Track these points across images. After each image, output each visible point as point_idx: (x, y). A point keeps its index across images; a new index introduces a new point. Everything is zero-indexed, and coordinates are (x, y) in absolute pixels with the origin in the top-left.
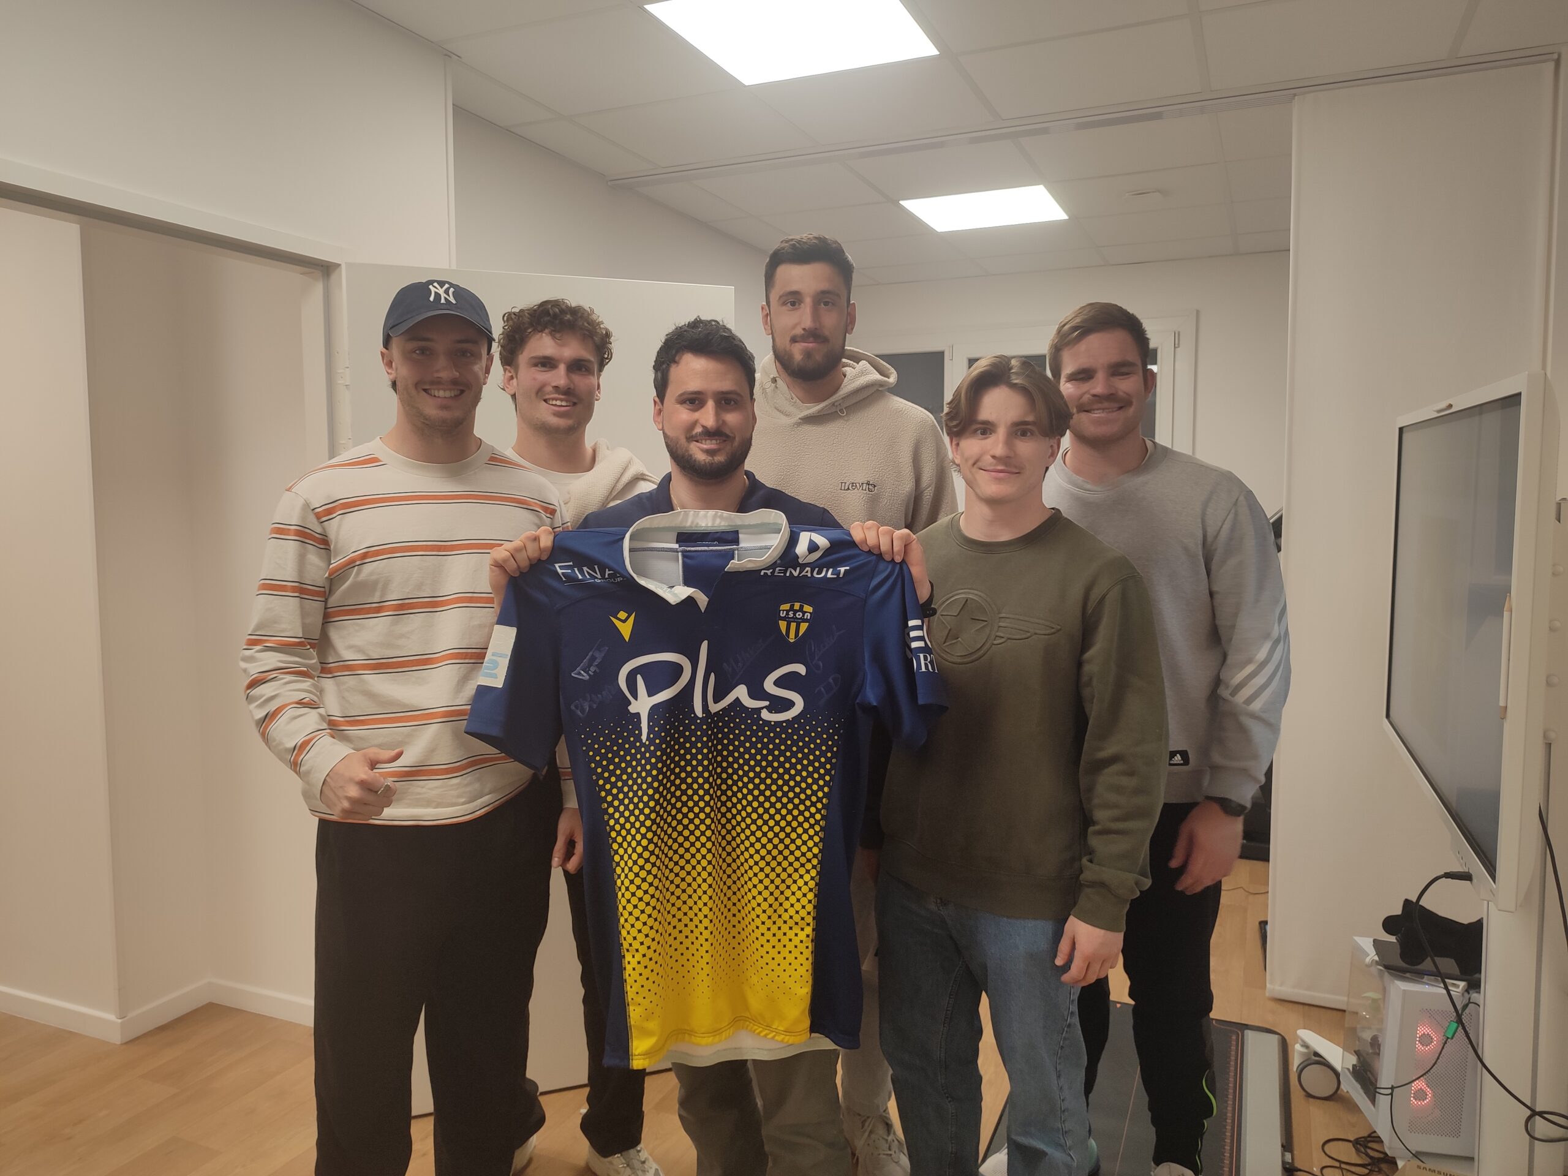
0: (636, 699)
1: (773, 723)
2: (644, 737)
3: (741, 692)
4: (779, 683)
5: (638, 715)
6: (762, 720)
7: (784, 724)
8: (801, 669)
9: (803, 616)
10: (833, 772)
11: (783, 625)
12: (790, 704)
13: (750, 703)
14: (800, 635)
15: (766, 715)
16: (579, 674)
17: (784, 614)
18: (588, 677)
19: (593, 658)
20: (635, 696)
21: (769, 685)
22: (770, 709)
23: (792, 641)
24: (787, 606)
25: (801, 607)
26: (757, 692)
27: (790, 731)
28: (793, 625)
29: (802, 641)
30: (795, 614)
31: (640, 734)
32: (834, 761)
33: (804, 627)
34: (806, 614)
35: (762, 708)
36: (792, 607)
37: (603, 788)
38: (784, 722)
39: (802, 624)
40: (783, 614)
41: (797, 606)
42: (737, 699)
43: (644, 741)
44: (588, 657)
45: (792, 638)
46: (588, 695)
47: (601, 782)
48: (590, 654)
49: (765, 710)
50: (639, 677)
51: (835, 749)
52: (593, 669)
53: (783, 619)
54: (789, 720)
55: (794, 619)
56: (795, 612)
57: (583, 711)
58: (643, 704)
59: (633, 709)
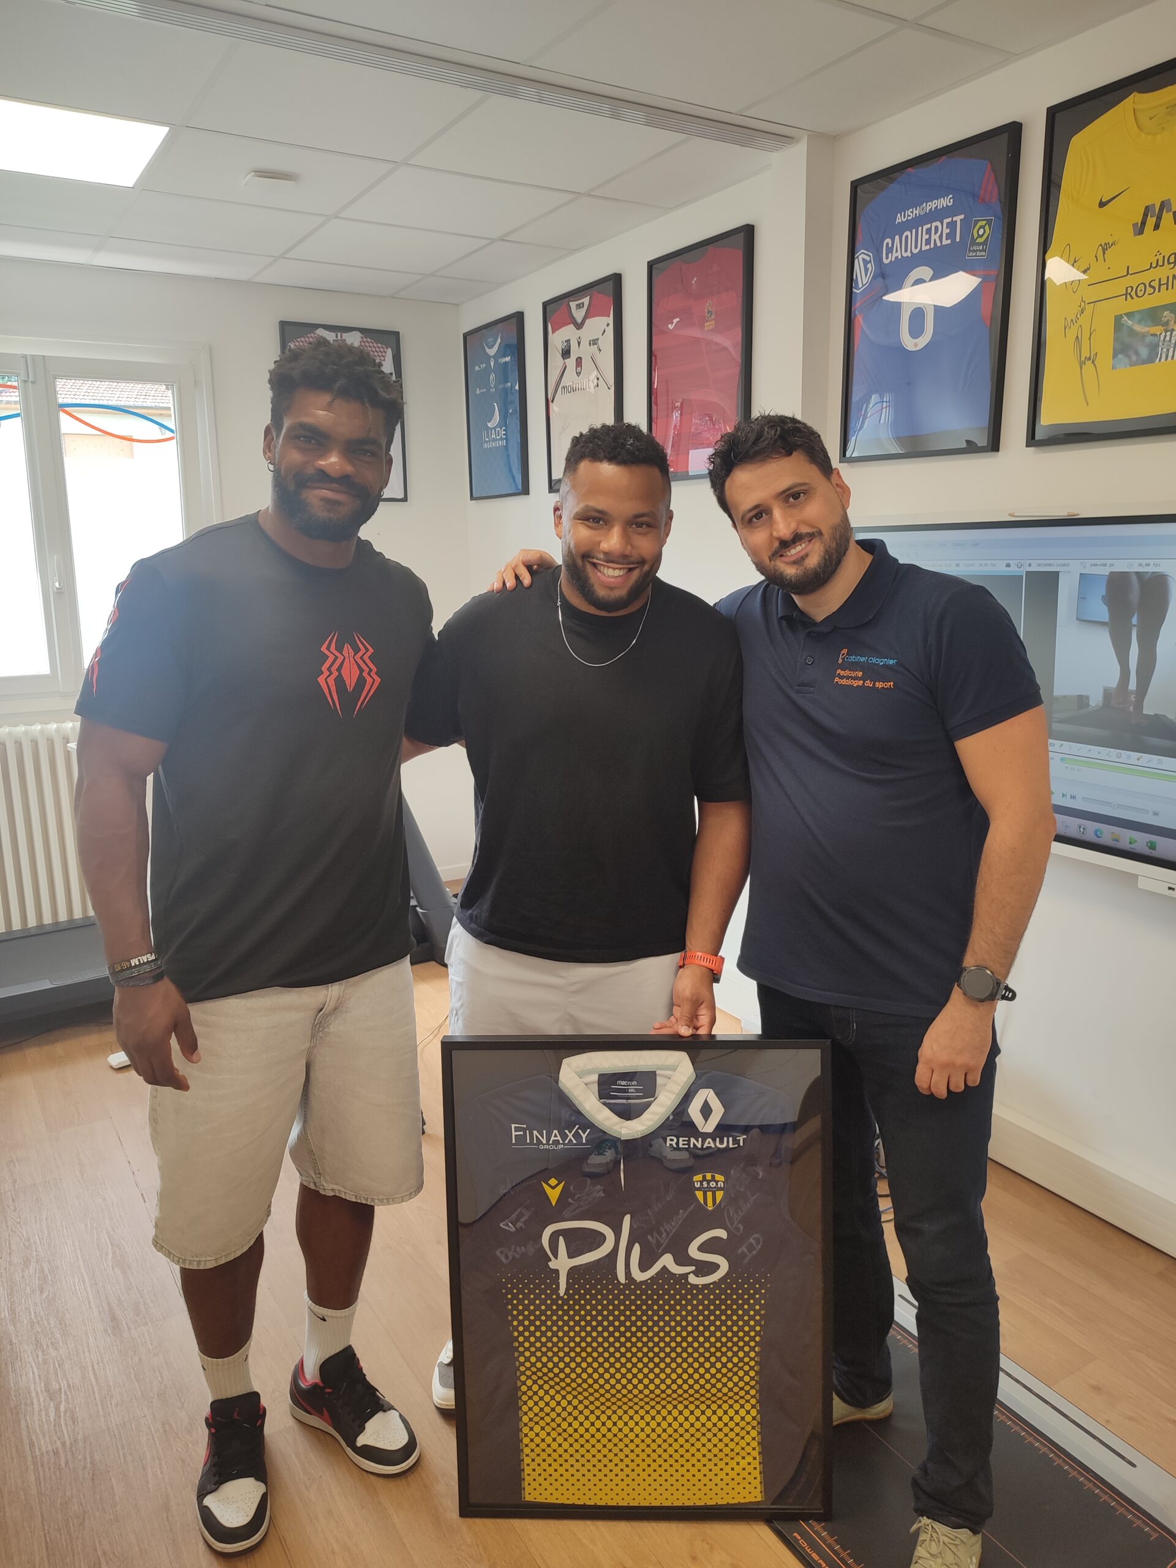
0: (556, 1258)
1: (700, 1286)
2: (562, 1292)
3: (667, 1261)
4: (703, 1248)
5: (557, 1272)
6: (691, 1284)
7: (712, 1286)
8: (722, 1233)
9: (717, 1184)
10: (763, 1323)
11: (699, 1195)
12: (715, 1267)
13: (678, 1270)
14: (718, 1202)
15: (693, 1279)
16: (507, 1225)
17: (699, 1186)
18: (514, 1229)
19: (520, 1215)
20: (556, 1254)
21: (693, 1251)
22: (696, 1273)
23: (710, 1209)
24: (698, 1177)
25: (713, 1177)
26: (683, 1259)
27: (717, 1291)
28: (709, 1194)
29: (718, 1208)
30: (708, 1184)
31: (558, 1288)
32: (762, 1312)
33: (720, 1195)
34: (719, 1183)
35: (689, 1273)
36: (704, 1177)
37: (516, 1329)
38: (711, 1284)
39: (717, 1192)
40: (697, 1185)
41: (709, 1176)
42: (664, 1268)
43: (561, 1295)
44: (516, 1213)
45: (710, 1207)
46: (513, 1247)
47: (515, 1323)
48: (519, 1210)
49: (692, 1274)
50: (561, 1239)
51: (763, 1302)
52: (519, 1224)
53: (699, 1189)
54: (715, 1282)
55: (709, 1188)
56: (709, 1182)
57: (507, 1257)
58: (563, 1263)
59: (553, 1265)
